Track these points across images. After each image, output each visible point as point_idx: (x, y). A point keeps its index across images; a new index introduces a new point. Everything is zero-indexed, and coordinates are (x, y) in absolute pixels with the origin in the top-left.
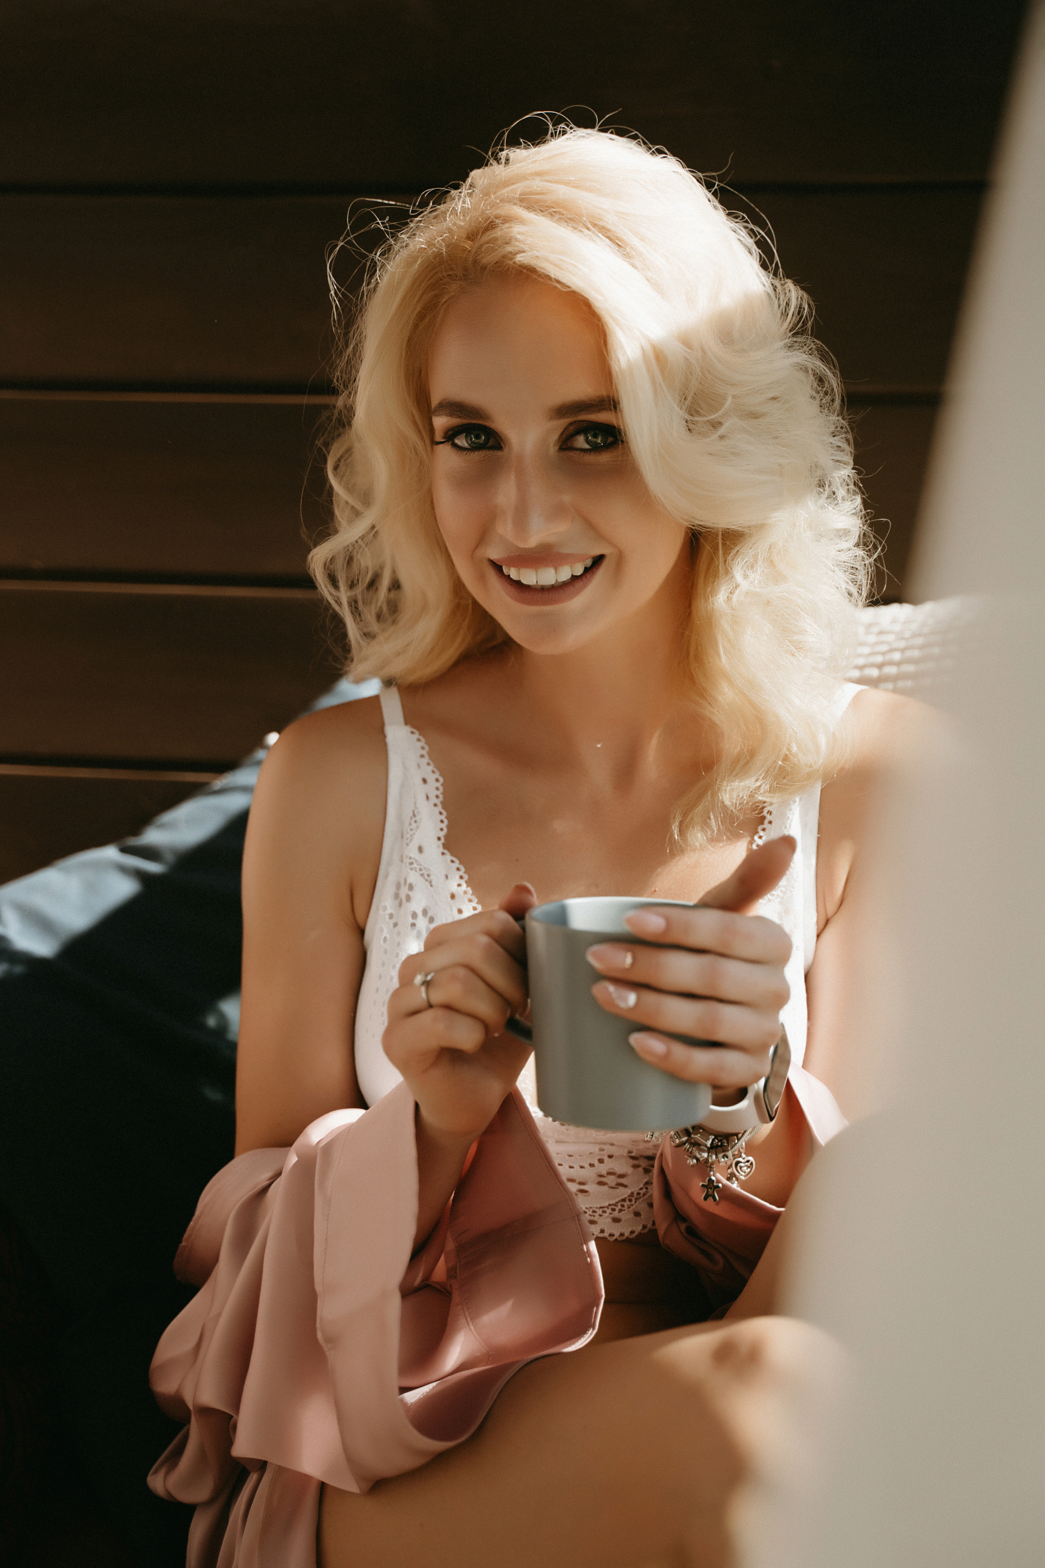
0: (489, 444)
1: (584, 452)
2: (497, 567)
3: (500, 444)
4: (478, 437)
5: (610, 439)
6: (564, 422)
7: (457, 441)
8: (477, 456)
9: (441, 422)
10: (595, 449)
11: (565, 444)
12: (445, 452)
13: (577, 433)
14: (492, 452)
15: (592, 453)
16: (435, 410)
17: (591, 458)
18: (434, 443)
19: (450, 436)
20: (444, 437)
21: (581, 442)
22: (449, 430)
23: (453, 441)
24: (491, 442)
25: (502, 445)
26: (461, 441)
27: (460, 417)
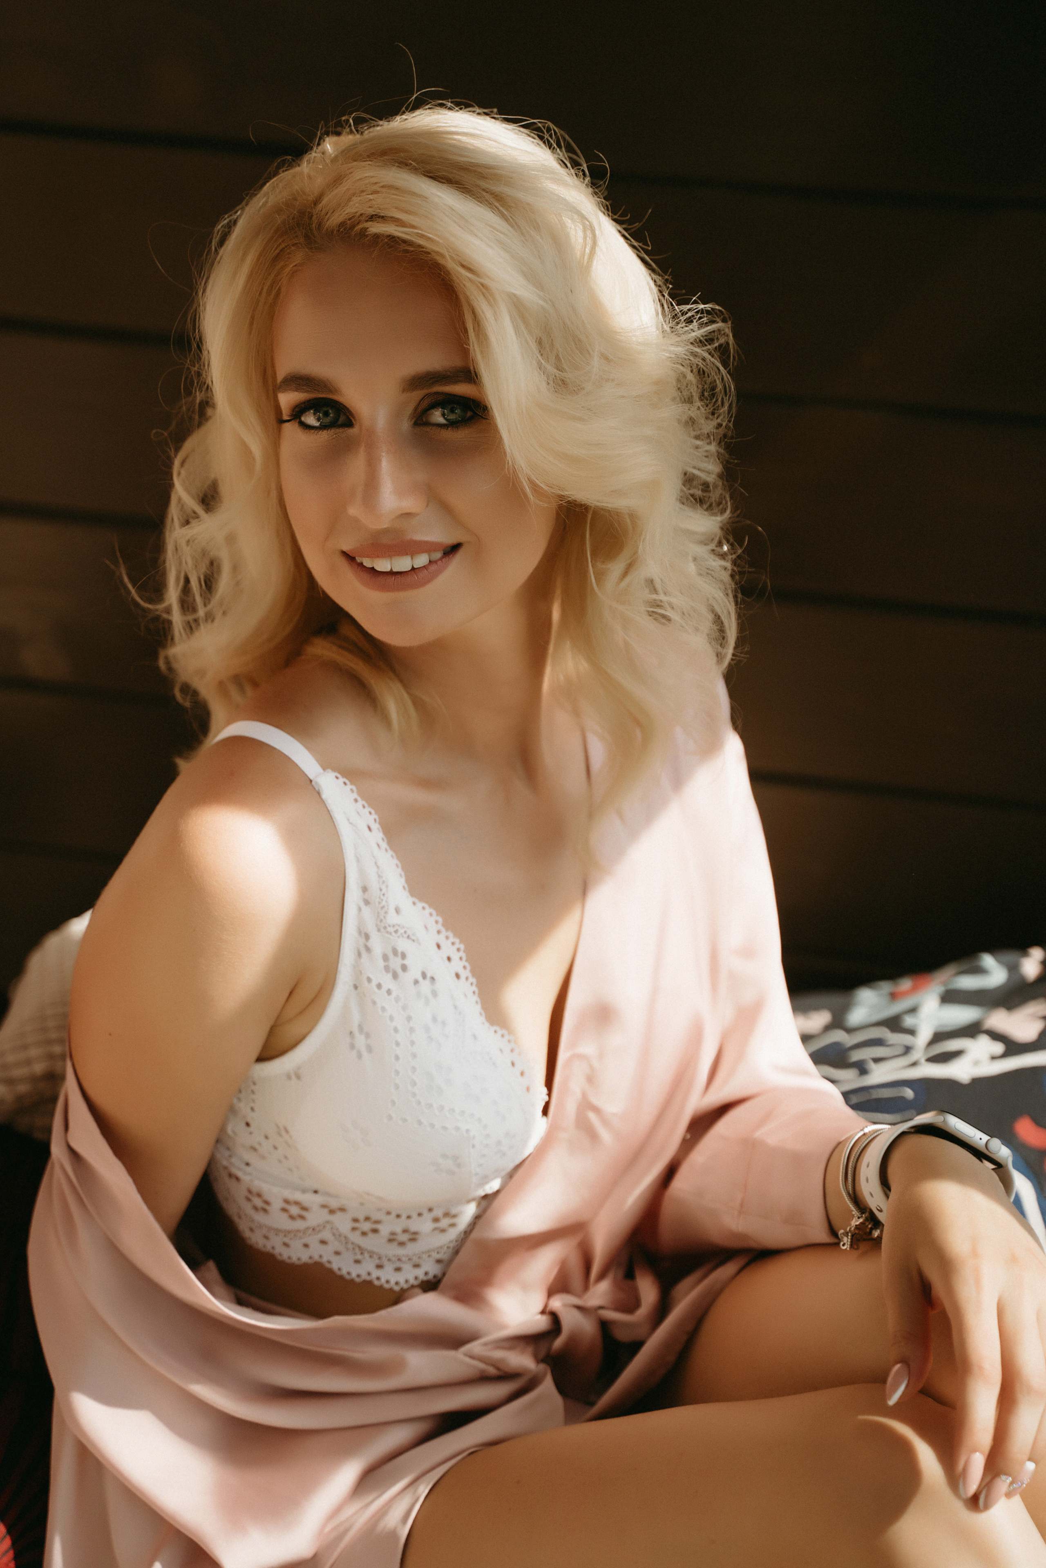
0: (340, 422)
1: (441, 427)
2: (349, 557)
3: (351, 421)
4: (326, 414)
5: (469, 414)
6: (418, 394)
7: (303, 419)
8: (325, 435)
9: (287, 399)
10: (452, 424)
11: (420, 419)
12: (290, 430)
13: (433, 406)
14: (341, 430)
15: (449, 429)
16: (280, 386)
17: (449, 435)
18: (281, 421)
19: (298, 412)
20: (291, 415)
21: (437, 417)
22: (296, 406)
23: (300, 418)
24: (342, 419)
25: (353, 421)
26: (310, 419)
27: (307, 392)
